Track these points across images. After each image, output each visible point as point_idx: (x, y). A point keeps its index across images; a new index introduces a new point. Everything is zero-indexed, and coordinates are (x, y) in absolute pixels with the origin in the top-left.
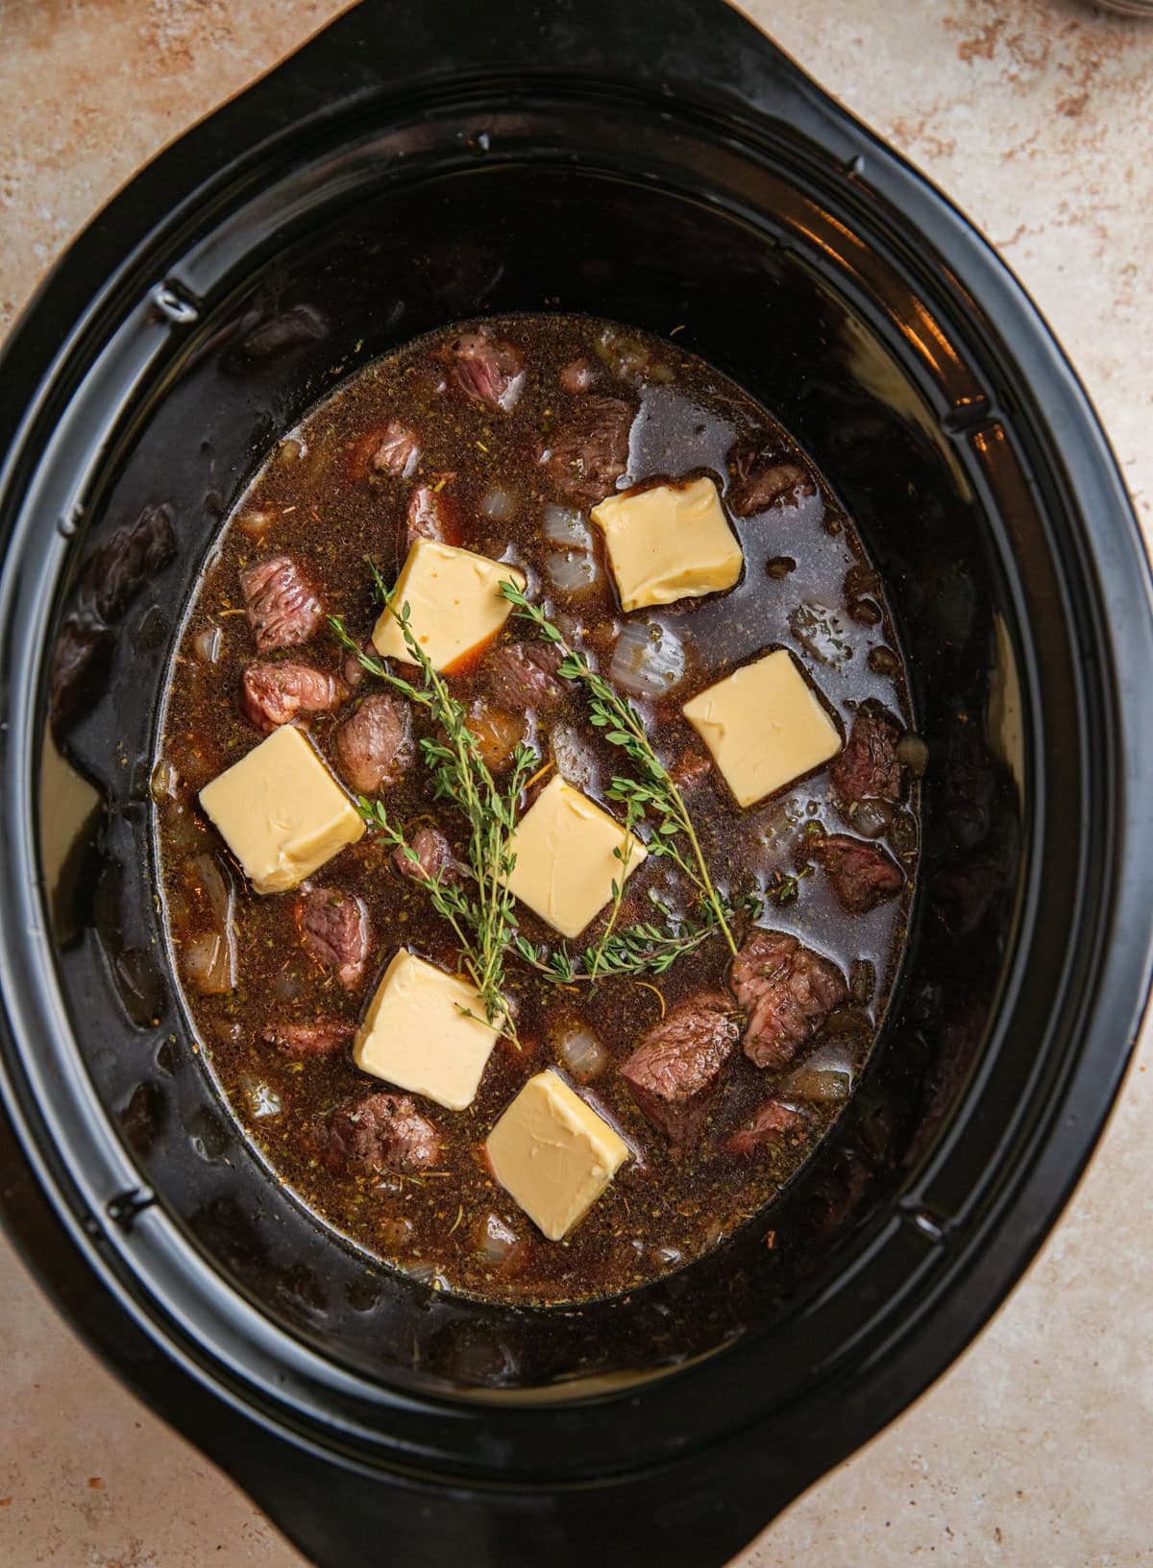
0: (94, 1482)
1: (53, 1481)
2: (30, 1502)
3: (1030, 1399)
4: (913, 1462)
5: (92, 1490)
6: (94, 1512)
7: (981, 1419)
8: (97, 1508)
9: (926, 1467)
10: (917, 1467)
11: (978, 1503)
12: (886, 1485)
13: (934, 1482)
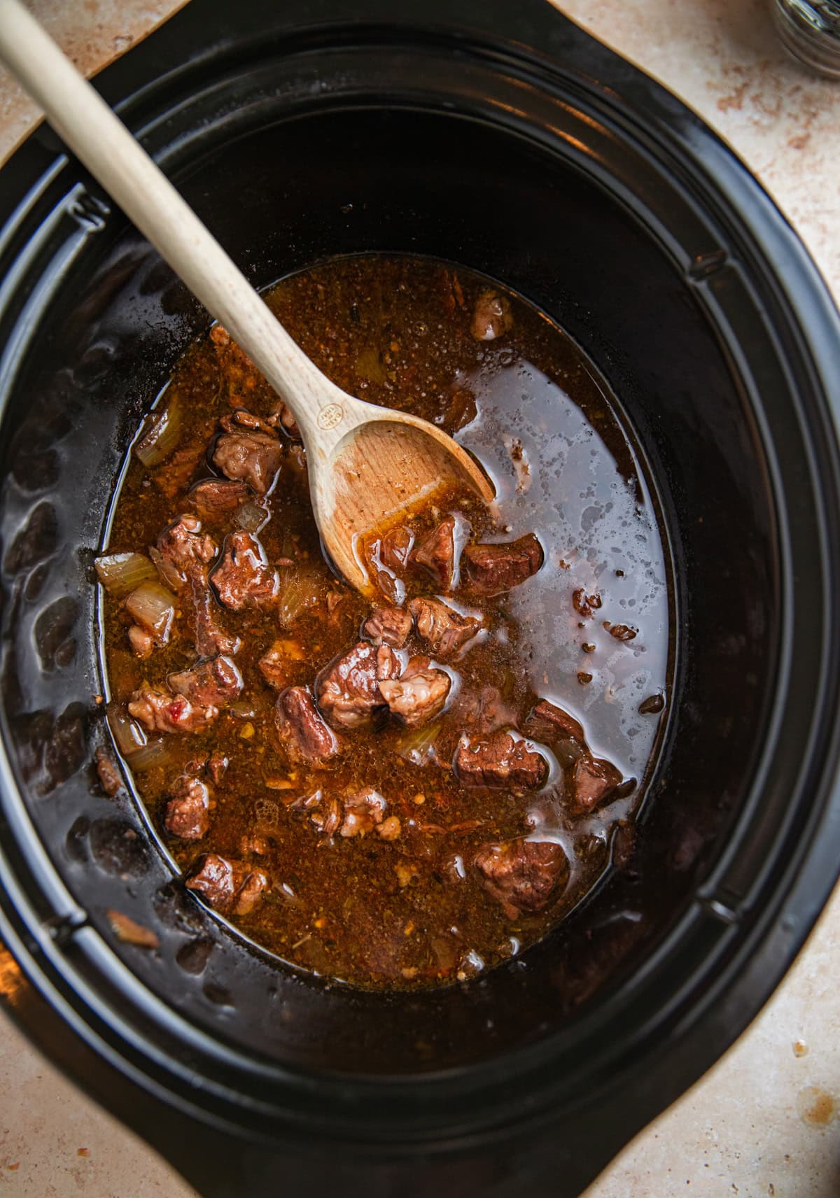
0: (82, 1151)
1: (51, 1150)
2: (32, 1167)
3: (794, 1085)
4: (707, 1134)
5: (81, 1157)
6: (81, 1176)
7: (758, 1100)
8: (84, 1172)
9: (716, 1137)
10: (709, 1138)
11: (756, 1164)
12: (687, 1152)
13: (723, 1149)
